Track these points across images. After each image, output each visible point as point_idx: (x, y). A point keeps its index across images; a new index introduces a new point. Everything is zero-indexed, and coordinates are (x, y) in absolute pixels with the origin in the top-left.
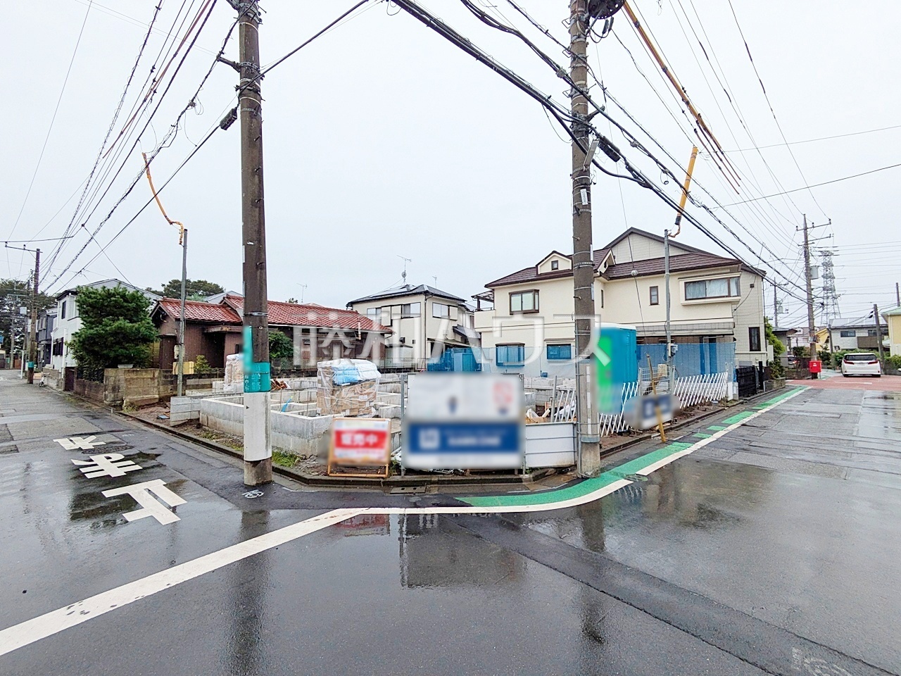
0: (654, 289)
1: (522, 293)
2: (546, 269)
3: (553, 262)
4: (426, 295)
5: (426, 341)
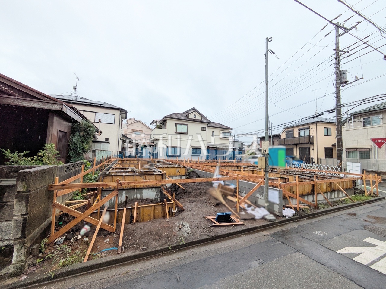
0: (214, 132)
1: (182, 124)
2: (191, 116)
3: (194, 115)
4: (121, 112)
5: (119, 141)
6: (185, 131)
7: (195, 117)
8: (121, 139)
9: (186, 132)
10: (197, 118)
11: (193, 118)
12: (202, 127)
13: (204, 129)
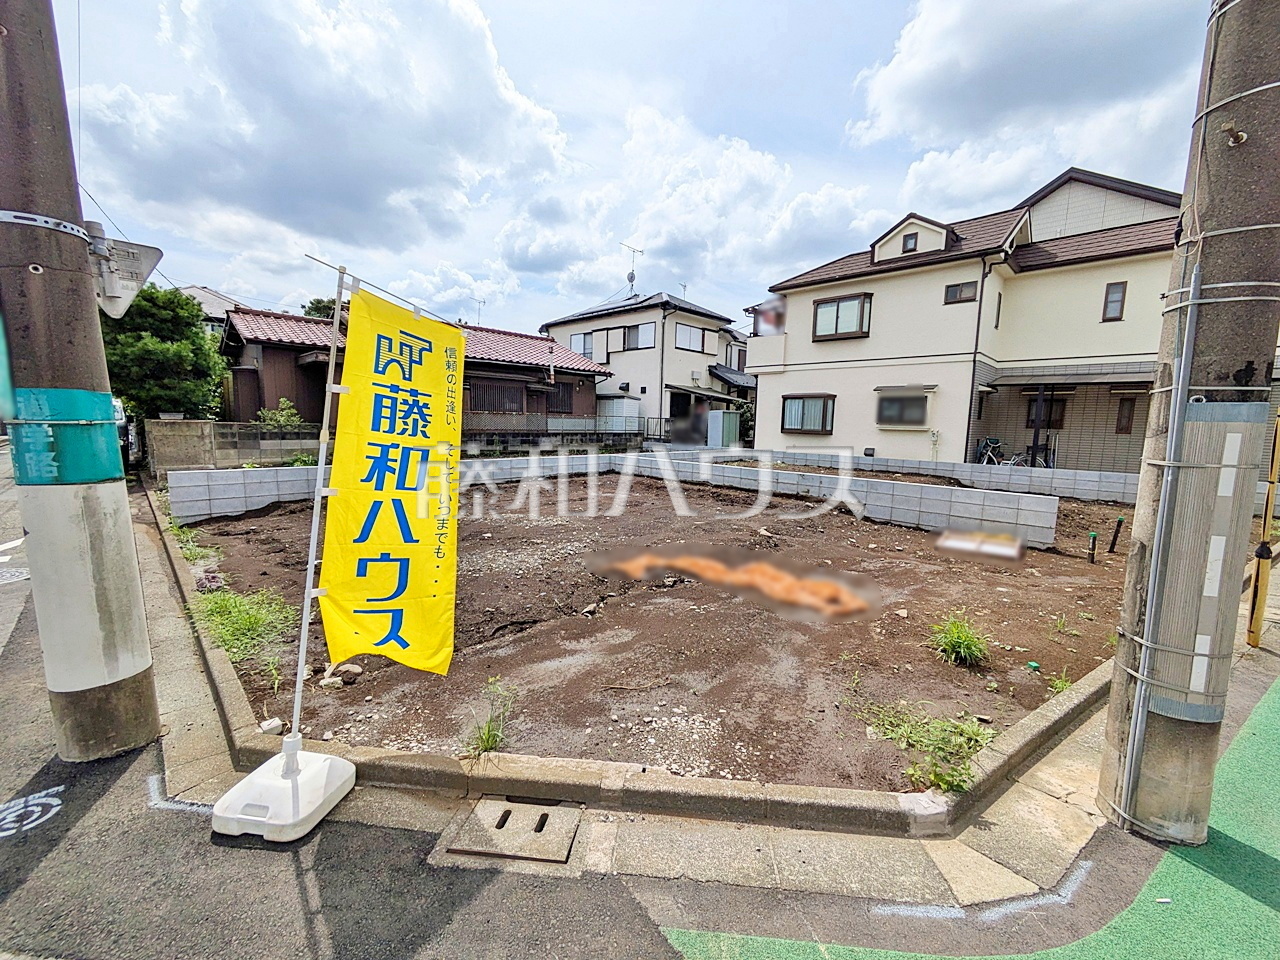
0: (1116, 288)
1: (838, 300)
2: (892, 250)
3: (907, 238)
4: (665, 310)
5: (664, 390)
6: (849, 324)
7: (911, 245)
8: (667, 386)
9: (853, 328)
10: (920, 250)
11: (899, 254)
12: (948, 287)
13: (967, 293)
